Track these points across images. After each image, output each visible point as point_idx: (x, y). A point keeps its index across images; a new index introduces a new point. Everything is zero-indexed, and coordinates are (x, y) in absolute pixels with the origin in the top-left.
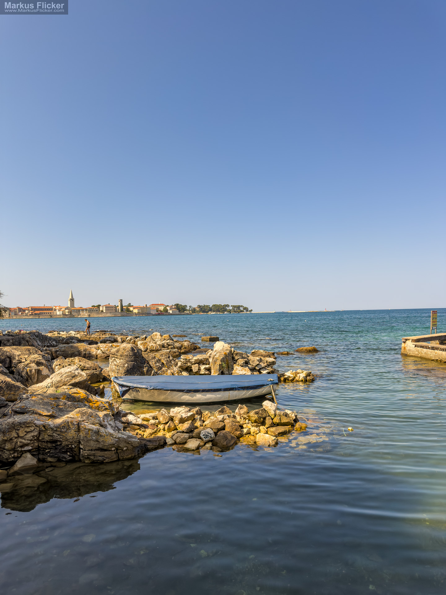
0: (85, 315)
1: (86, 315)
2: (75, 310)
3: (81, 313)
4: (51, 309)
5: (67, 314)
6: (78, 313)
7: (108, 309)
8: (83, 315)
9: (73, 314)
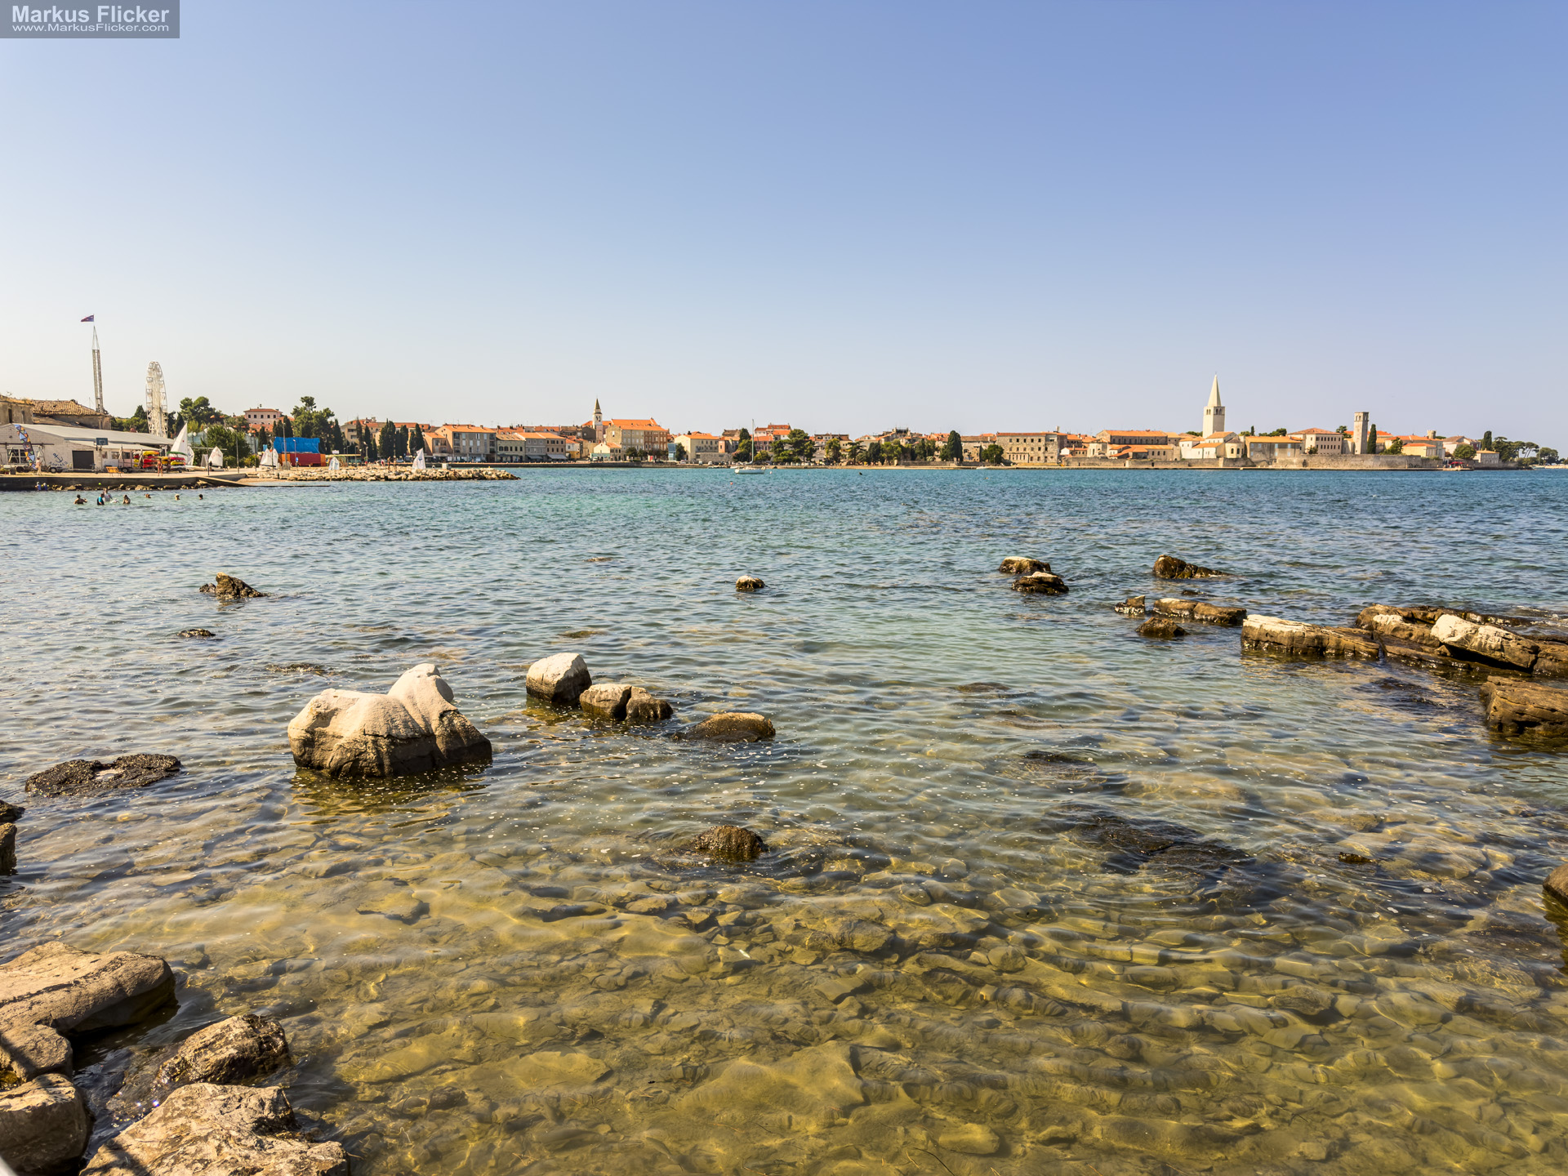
0: (1292, 463)
1: (1295, 460)
2: (1260, 446)
3: (1277, 454)
4: (1165, 441)
5: (1234, 456)
6: (1268, 453)
7: (1323, 443)
8: (1282, 462)
9: (1254, 459)
